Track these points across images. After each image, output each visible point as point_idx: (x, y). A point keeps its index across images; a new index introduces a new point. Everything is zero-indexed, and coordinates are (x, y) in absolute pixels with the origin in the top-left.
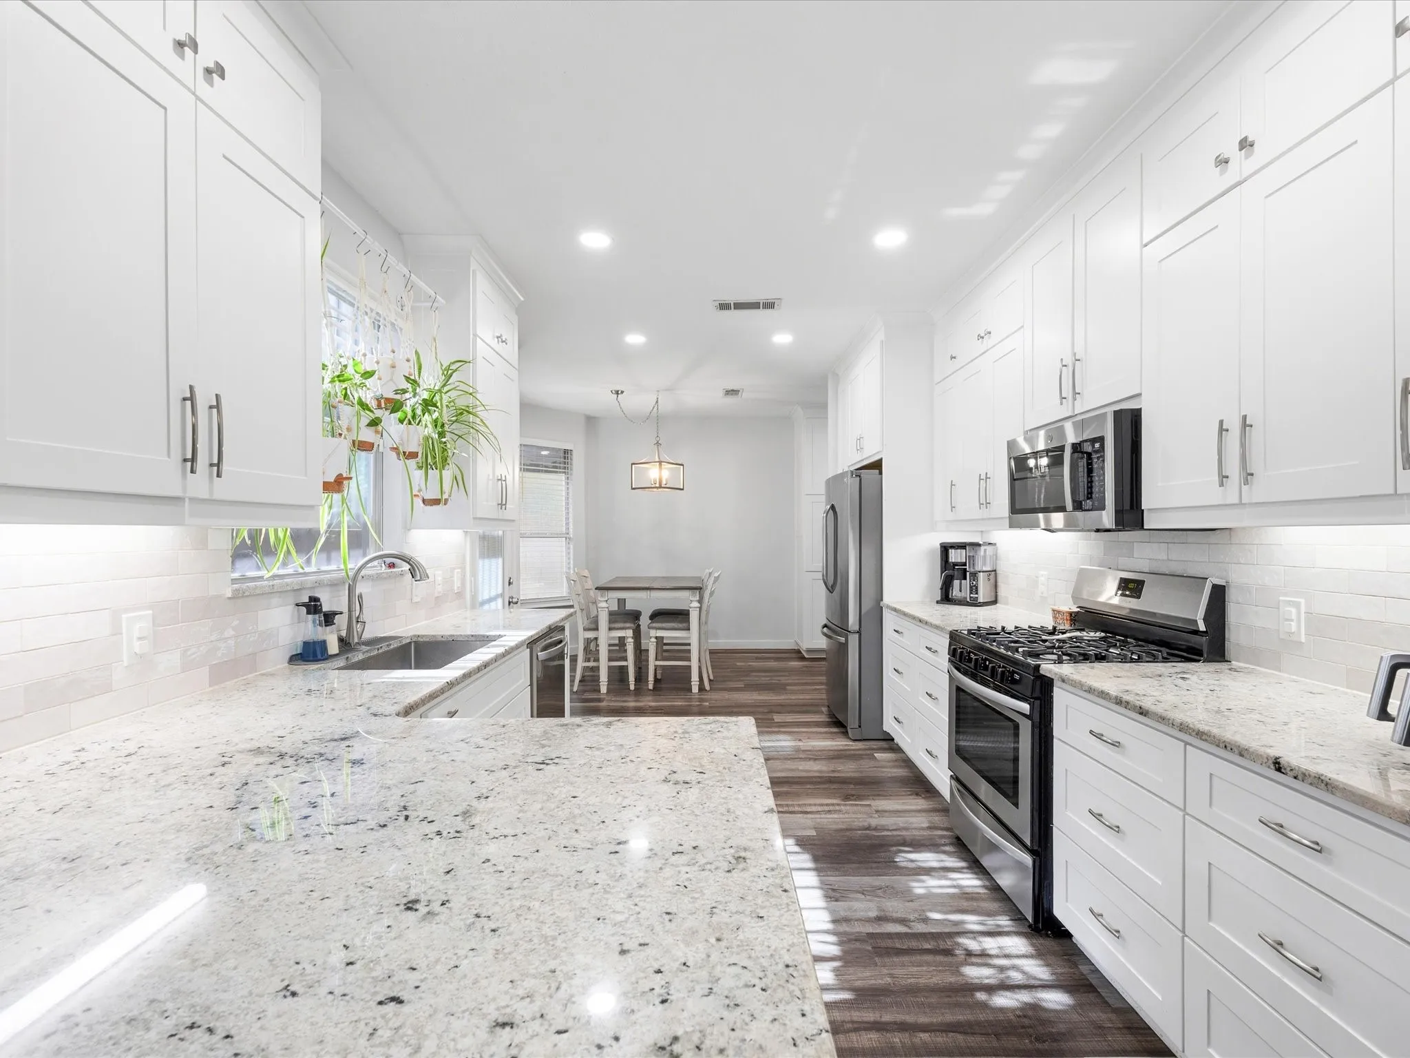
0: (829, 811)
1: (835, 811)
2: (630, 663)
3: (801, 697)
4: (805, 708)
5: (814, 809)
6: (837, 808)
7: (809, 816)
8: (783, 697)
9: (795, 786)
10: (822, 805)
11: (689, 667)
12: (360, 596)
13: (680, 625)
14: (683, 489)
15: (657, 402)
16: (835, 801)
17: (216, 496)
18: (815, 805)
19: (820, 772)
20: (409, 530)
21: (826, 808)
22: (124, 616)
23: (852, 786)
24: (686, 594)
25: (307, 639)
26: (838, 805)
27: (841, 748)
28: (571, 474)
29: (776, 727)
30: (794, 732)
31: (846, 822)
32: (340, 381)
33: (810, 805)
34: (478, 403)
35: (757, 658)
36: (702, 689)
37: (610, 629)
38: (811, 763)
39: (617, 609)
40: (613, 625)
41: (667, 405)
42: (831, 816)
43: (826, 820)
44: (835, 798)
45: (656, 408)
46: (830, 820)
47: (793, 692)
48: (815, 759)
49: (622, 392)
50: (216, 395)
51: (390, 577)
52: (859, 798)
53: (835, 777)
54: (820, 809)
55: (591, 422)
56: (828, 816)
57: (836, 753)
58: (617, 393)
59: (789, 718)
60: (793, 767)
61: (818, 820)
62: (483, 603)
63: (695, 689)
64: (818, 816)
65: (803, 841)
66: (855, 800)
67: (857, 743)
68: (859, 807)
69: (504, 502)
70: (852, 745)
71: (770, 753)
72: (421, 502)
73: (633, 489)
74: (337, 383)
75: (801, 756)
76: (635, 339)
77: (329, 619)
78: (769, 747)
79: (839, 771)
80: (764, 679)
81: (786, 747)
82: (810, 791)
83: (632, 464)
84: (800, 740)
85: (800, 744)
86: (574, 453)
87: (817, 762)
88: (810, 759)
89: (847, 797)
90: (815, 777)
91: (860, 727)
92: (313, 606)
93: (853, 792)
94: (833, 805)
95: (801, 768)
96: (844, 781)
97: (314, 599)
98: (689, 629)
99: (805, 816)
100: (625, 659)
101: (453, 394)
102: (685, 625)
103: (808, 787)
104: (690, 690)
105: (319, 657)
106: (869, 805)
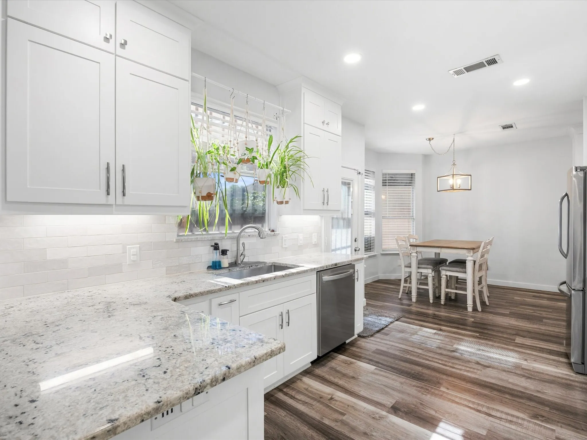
0: (511, 421)
1: (516, 423)
2: (430, 287)
3: (551, 329)
4: (548, 338)
5: (498, 415)
6: (520, 421)
7: (490, 418)
8: (535, 326)
9: (495, 393)
10: (508, 414)
11: (466, 295)
12: (243, 244)
13: (461, 270)
14: (471, 190)
15: (454, 141)
16: (521, 415)
17: (125, 203)
18: (502, 412)
19: (526, 388)
20: (281, 215)
21: (509, 418)
22: (128, 247)
23: (547, 409)
24: (465, 251)
25: (214, 260)
26: (523, 419)
27: (560, 375)
28: (415, 186)
29: (513, 346)
30: (525, 353)
31: (520, 435)
32: (209, 154)
33: (498, 411)
34: (305, 155)
35: (534, 296)
36: (475, 309)
37: (418, 268)
38: (523, 379)
39: (434, 257)
40: (420, 266)
41: (461, 142)
42: (510, 426)
43: (502, 427)
44: (524, 412)
45: (453, 145)
46: (506, 429)
47: (546, 324)
48: (529, 378)
49: (433, 139)
50: (123, 165)
51: (271, 236)
52: (547, 420)
53: (537, 396)
54: (504, 416)
55: (426, 158)
56: (507, 425)
57: (552, 378)
58: (430, 140)
59: (528, 342)
60: (505, 378)
61: (496, 425)
62: (335, 250)
63: (470, 309)
64: (498, 421)
65: (471, 436)
66: (543, 421)
67: (578, 376)
68: (542, 429)
69: (326, 201)
70: (572, 376)
71: (493, 363)
72: (276, 203)
73: (438, 191)
74: (208, 154)
75: (517, 372)
76: (419, 108)
77: (224, 252)
78: (496, 359)
79: (543, 393)
80: (528, 311)
81: (509, 362)
82: (506, 400)
83: (438, 178)
84: (525, 360)
85: (525, 363)
86: (416, 174)
87: (529, 380)
88: (524, 376)
89: (536, 416)
90: (518, 391)
91: (583, 363)
92: (216, 247)
93: (544, 414)
94: (518, 417)
95: (510, 380)
96: (542, 402)
97: (216, 244)
98: (466, 273)
99: (487, 417)
100: (427, 284)
101: (291, 153)
102: (464, 270)
103: (507, 396)
104: (466, 309)
105: (217, 268)
106: (553, 430)
